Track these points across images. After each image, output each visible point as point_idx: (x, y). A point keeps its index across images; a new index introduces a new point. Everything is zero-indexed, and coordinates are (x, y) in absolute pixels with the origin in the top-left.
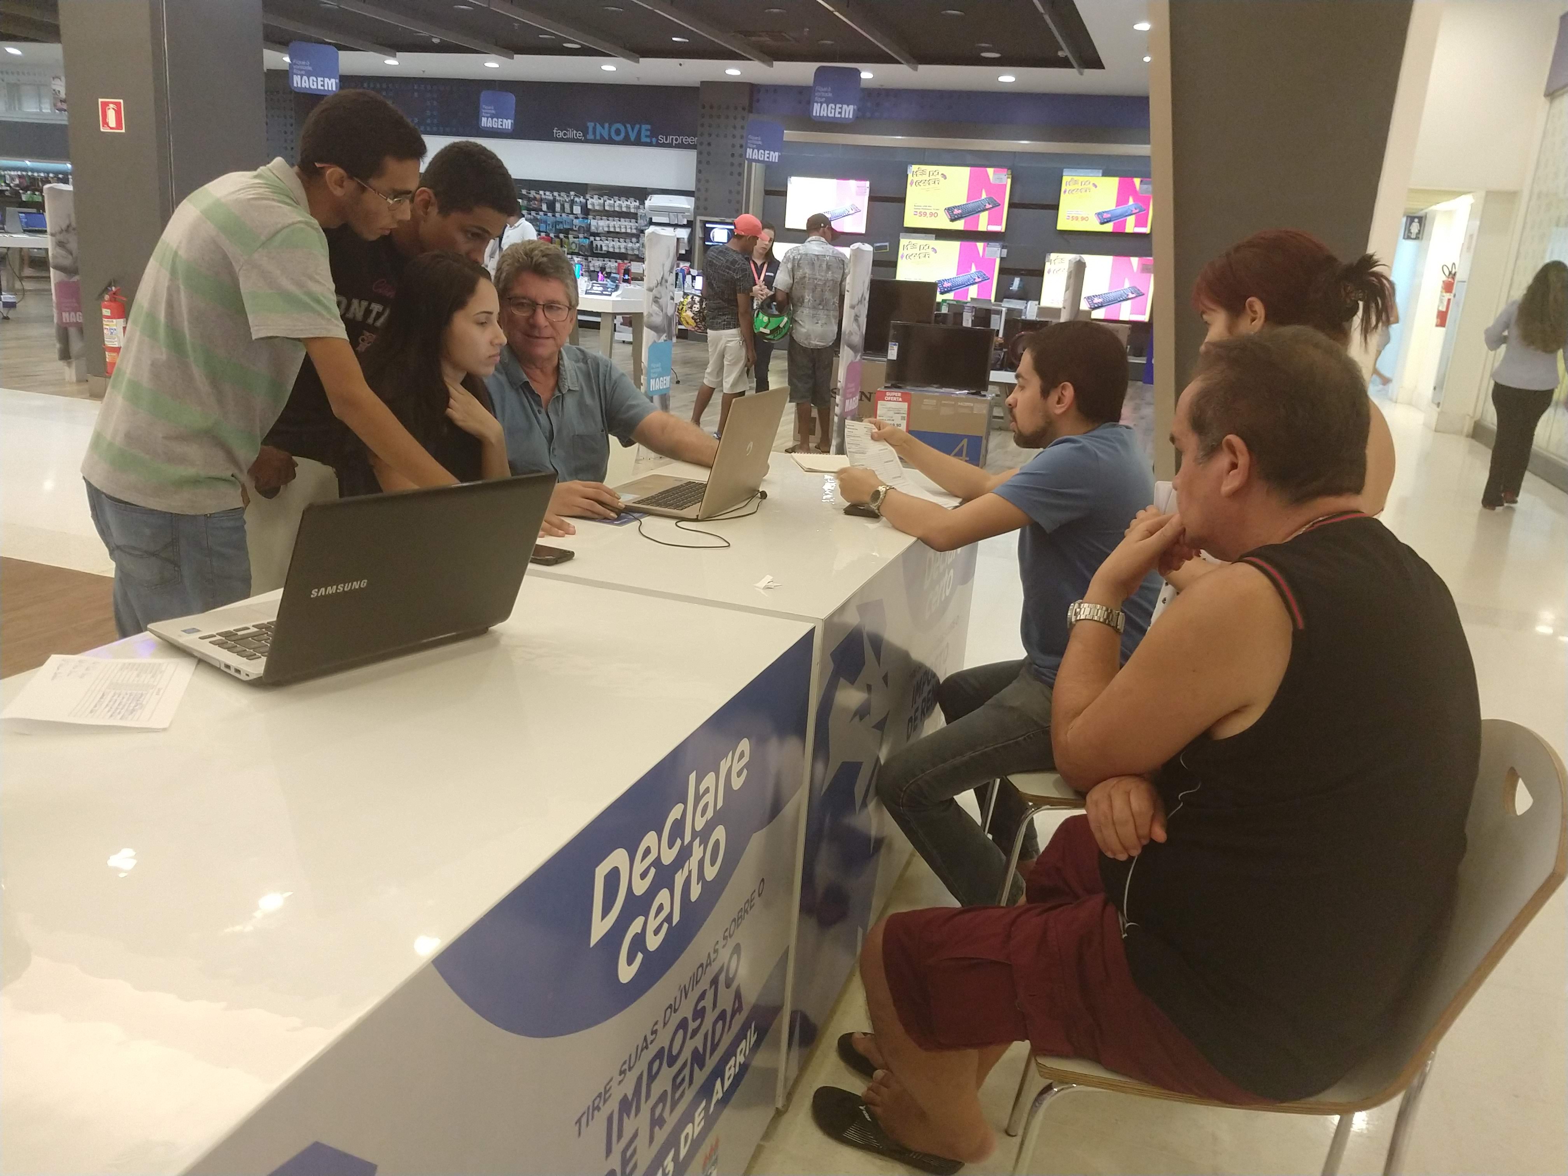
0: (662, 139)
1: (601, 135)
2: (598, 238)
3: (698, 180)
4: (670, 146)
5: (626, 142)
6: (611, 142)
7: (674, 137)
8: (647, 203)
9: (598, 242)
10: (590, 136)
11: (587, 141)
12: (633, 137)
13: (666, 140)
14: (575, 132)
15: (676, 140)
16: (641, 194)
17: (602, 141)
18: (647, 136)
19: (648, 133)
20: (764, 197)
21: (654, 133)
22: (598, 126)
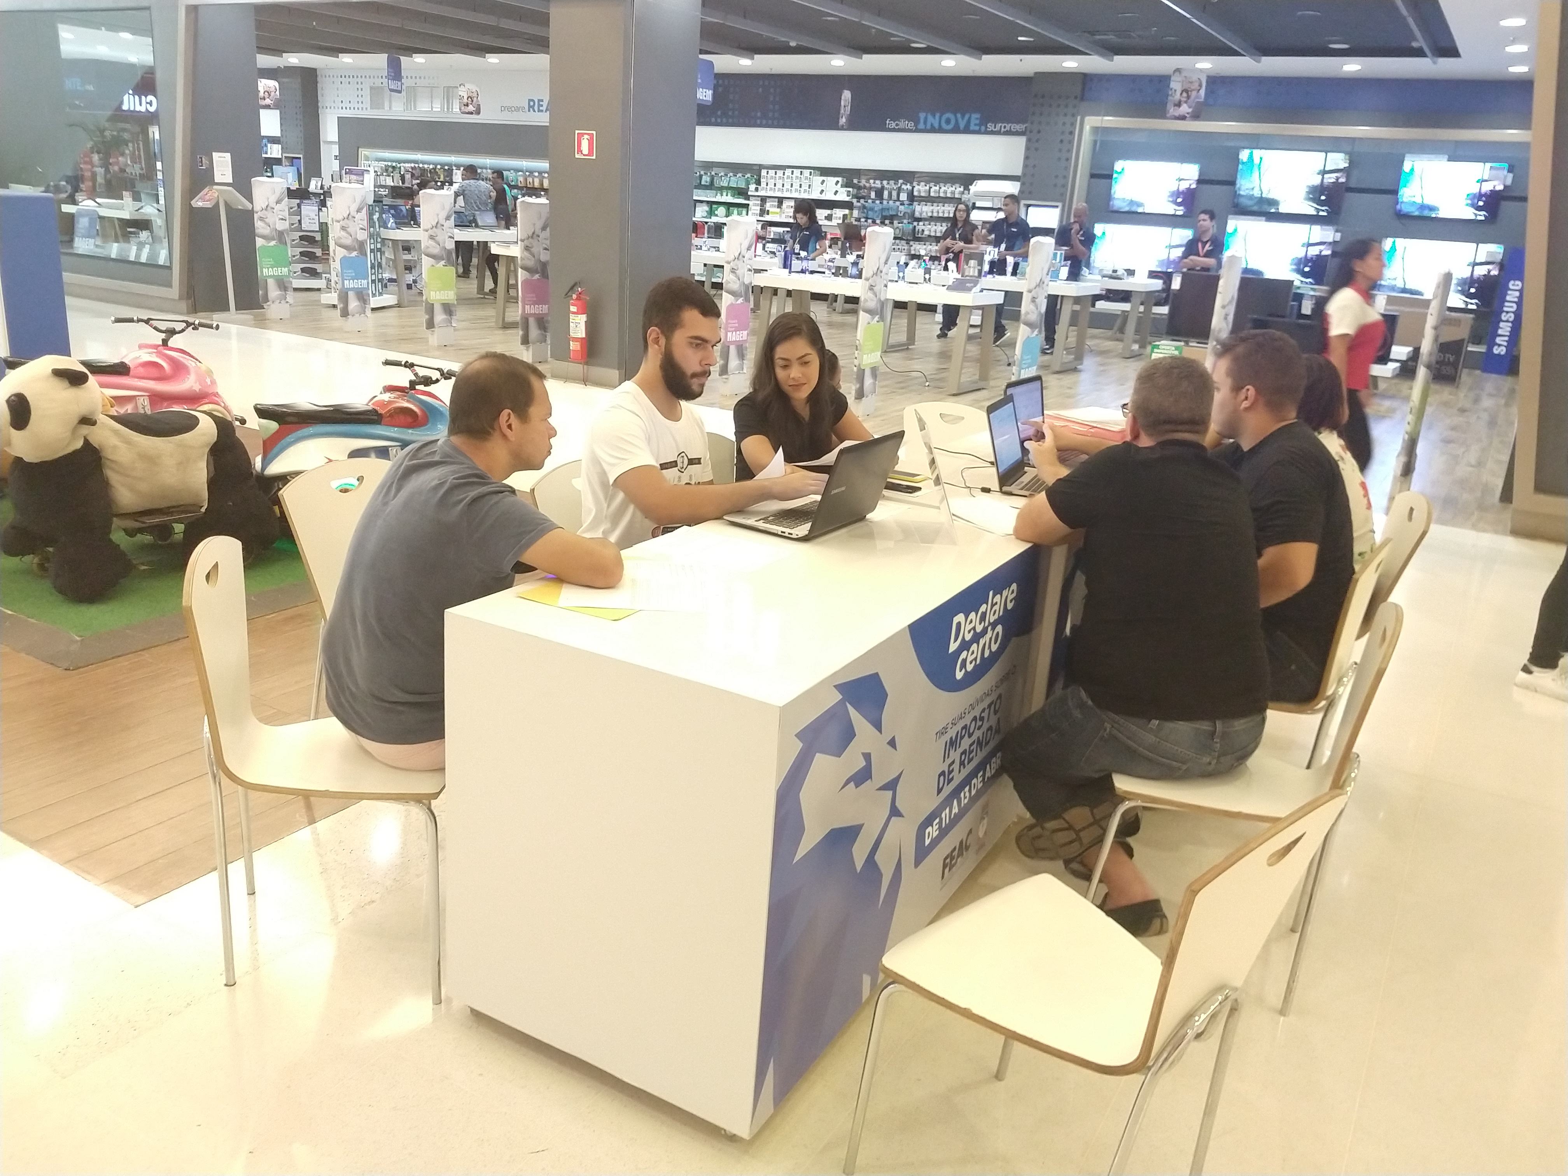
0: (991, 126)
1: (932, 125)
2: (921, 223)
3: (1025, 166)
4: (998, 133)
5: (956, 130)
6: (941, 130)
7: (1003, 125)
8: (973, 188)
9: (920, 226)
10: (921, 126)
11: (917, 130)
12: (962, 125)
13: (995, 128)
14: (907, 122)
15: (1005, 127)
16: (967, 180)
17: (933, 130)
18: (975, 125)
19: (978, 122)
20: (1089, 181)
21: (984, 122)
22: (930, 118)
